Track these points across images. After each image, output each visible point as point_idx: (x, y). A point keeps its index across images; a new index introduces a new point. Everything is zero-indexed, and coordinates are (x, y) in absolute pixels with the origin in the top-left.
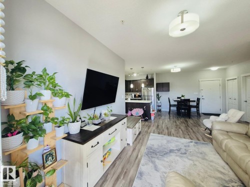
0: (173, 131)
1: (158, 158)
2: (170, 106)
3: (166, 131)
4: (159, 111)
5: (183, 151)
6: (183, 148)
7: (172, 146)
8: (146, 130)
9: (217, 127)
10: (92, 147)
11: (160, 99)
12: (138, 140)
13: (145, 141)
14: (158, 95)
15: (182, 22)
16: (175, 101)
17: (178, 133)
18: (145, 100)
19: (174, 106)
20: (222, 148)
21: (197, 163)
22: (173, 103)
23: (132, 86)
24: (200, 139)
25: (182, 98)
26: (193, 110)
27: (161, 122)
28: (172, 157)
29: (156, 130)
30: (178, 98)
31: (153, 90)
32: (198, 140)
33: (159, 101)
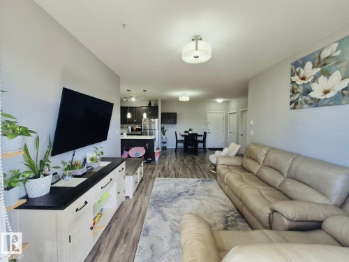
0: (180, 172)
1: (166, 206)
2: (177, 141)
3: (173, 172)
4: (164, 148)
5: (191, 192)
6: (191, 188)
7: (181, 189)
8: (149, 174)
9: (221, 162)
10: (77, 210)
11: (166, 133)
12: (139, 190)
13: (149, 188)
14: (163, 128)
15: (197, 49)
16: (182, 136)
17: (185, 173)
18: (146, 135)
19: (181, 141)
20: (224, 182)
21: (203, 201)
22: (180, 138)
23: (129, 116)
24: (207, 176)
25: (190, 132)
26: (200, 145)
27: (167, 162)
28: (182, 201)
29: (161, 174)
30: (186, 132)
31: (157, 122)
32: (205, 177)
33: (164, 137)
